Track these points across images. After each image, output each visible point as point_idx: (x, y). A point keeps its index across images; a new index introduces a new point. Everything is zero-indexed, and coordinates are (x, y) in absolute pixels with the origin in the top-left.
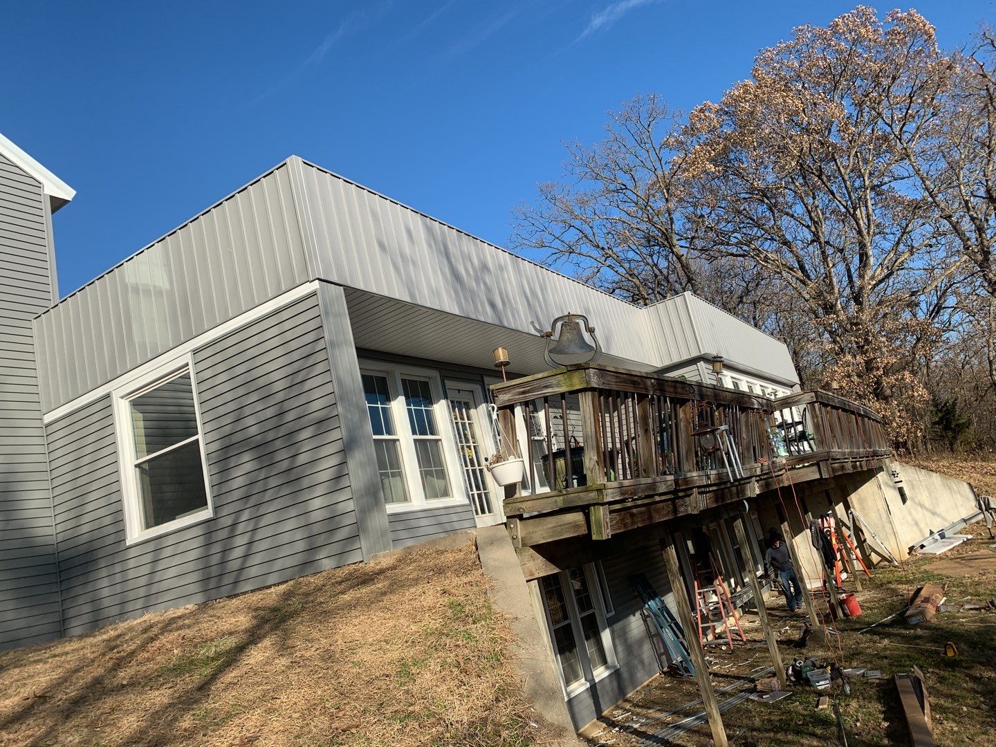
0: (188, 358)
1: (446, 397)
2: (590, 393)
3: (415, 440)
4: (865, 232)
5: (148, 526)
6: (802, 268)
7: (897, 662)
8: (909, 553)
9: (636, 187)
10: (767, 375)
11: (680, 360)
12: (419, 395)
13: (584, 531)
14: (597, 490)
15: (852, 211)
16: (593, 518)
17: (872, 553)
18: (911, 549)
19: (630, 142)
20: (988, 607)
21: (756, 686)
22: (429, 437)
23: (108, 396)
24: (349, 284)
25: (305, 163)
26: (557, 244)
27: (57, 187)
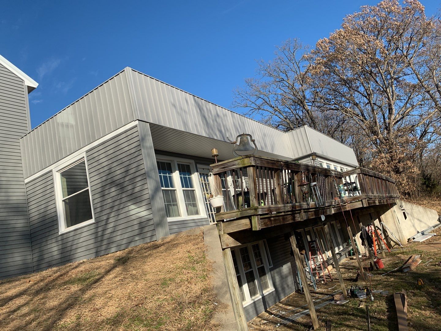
0: (84, 155)
1: (197, 171)
2: (252, 168)
3: (183, 190)
4: (391, 99)
5: (68, 227)
6: (363, 115)
7: (397, 288)
8: (408, 242)
9: (288, 79)
10: (343, 162)
11: (302, 156)
12: (185, 170)
13: (248, 227)
14: (254, 209)
15: (385, 89)
16: (253, 221)
17: (391, 242)
18: (409, 239)
19: (286, 60)
20: (439, 264)
21: (333, 298)
22: (190, 189)
23: (51, 171)
24: (152, 122)
25: (132, 70)
26: (253, 105)
27: (30, 82)
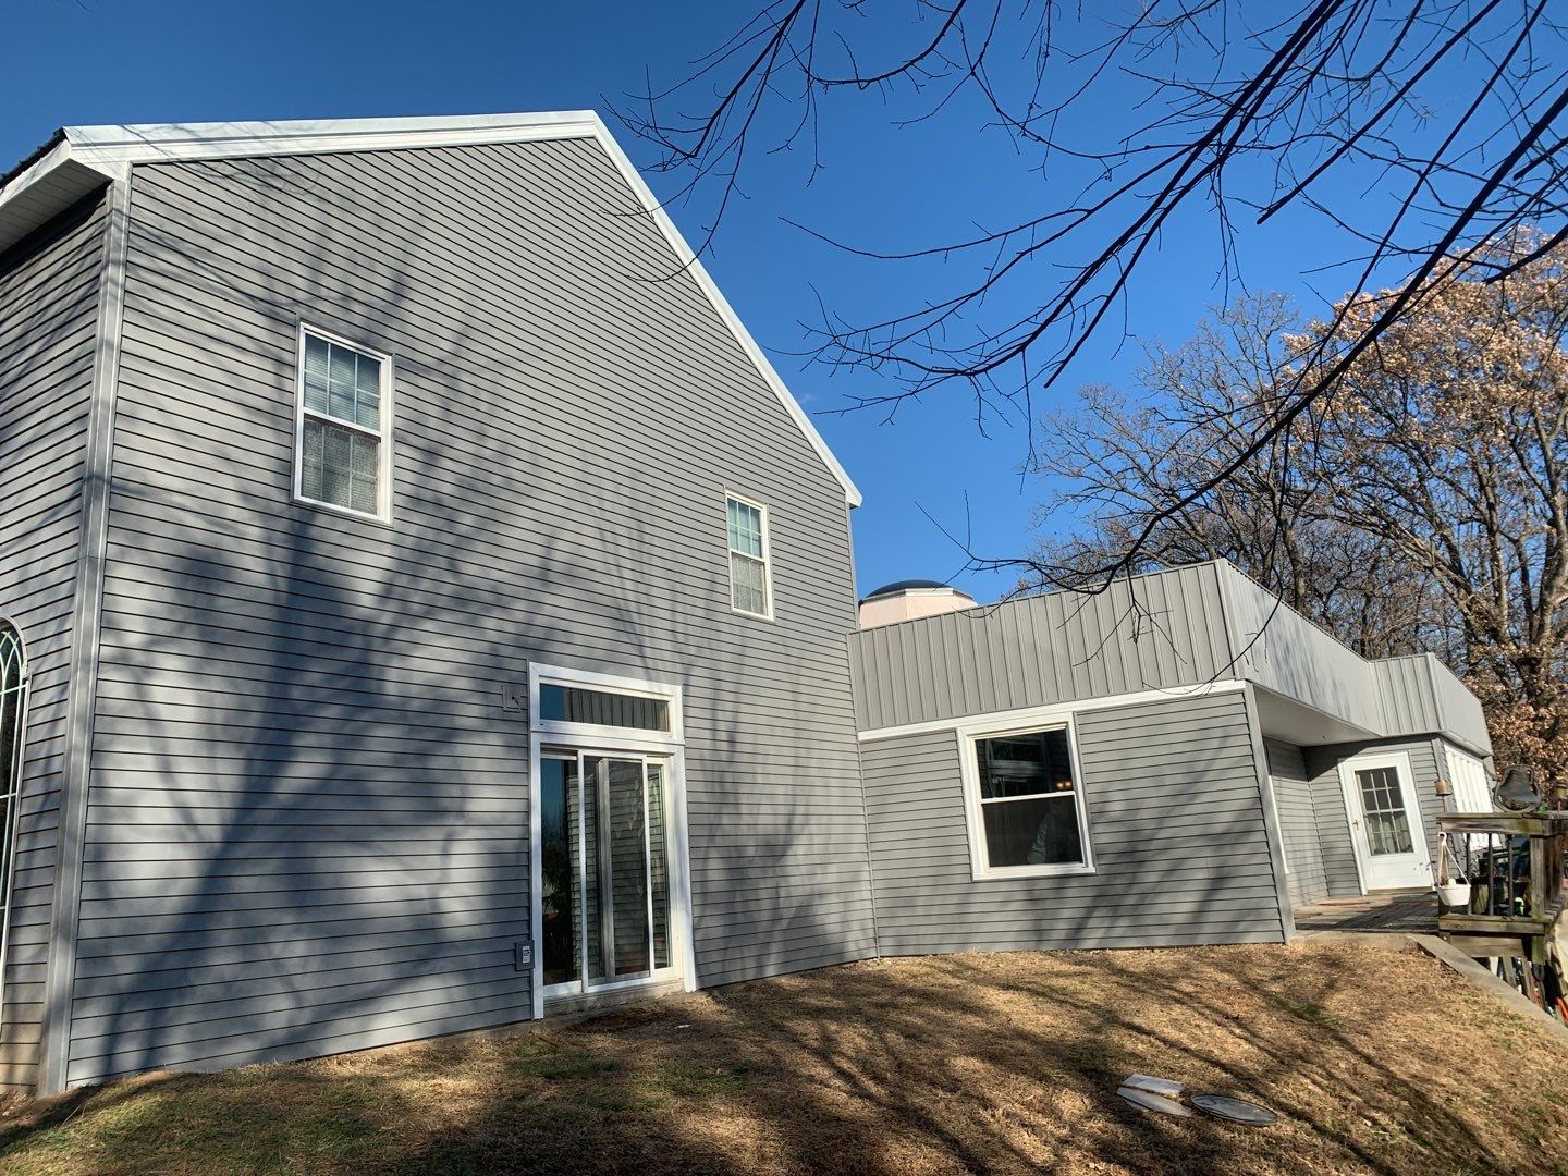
0: (1068, 717)
2: (1542, 840)
5: (994, 865)
11: (1412, 733)
16: (1534, 946)
23: (954, 731)
27: (854, 497)
